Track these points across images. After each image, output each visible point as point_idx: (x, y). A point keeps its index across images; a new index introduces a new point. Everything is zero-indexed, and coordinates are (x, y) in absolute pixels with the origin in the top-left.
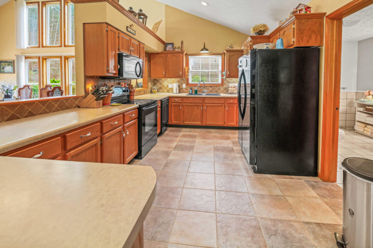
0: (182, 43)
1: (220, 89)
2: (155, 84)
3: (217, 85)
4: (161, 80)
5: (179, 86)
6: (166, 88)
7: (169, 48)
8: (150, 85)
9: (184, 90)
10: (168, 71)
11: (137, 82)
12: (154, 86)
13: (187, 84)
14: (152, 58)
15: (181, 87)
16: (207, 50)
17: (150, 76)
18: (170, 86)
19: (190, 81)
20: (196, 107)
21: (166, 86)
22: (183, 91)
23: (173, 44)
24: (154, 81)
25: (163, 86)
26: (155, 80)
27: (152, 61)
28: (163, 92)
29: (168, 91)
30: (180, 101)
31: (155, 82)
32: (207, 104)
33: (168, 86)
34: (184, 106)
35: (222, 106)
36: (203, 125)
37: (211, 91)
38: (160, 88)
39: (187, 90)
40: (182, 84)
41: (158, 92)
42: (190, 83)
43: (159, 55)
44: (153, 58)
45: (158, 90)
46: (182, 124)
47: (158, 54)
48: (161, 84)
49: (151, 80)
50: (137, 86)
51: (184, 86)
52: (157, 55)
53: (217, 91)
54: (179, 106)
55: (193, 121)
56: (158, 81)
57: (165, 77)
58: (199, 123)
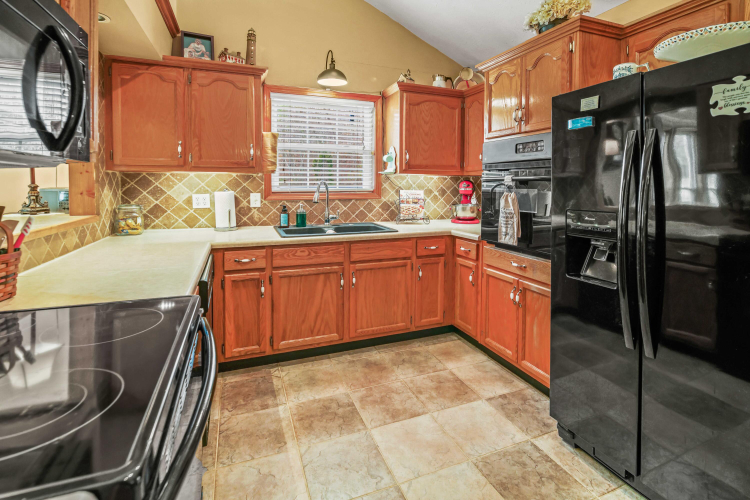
0: (251, 37)
1: (370, 208)
2: (128, 195)
3: (363, 197)
4: (158, 177)
5: (237, 201)
6: (180, 209)
7: (193, 50)
8: (107, 198)
9: (256, 214)
10: (195, 142)
11: (34, 188)
12: (125, 202)
13: (267, 193)
14: (116, 80)
15: (244, 203)
16: (341, 75)
17: (109, 158)
18: (201, 201)
19: (276, 184)
20: (322, 277)
21: (181, 200)
22: (251, 219)
23: (209, 38)
24: (124, 183)
25: (168, 199)
26: (128, 176)
27: (118, 94)
28: (167, 226)
29: (191, 223)
30: (262, 264)
31: (130, 185)
32: (359, 266)
33: (189, 201)
34: (276, 281)
35: (405, 265)
36: (346, 340)
37: (346, 215)
38: (156, 211)
39: (265, 214)
40: (247, 193)
41: (146, 226)
42: (274, 189)
43: (154, 70)
44: (124, 82)
45: (145, 217)
46: (269, 352)
47: (149, 64)
48: (157, 192)
49: (111, 178)
50: (37, 203)
51: (255, 199)
52: (142, 70)
53: (362, 215)
54: (258, 283)
55: (312, 333)
56: (145, 183)
57: (183, 165)
58: (332, 337)
